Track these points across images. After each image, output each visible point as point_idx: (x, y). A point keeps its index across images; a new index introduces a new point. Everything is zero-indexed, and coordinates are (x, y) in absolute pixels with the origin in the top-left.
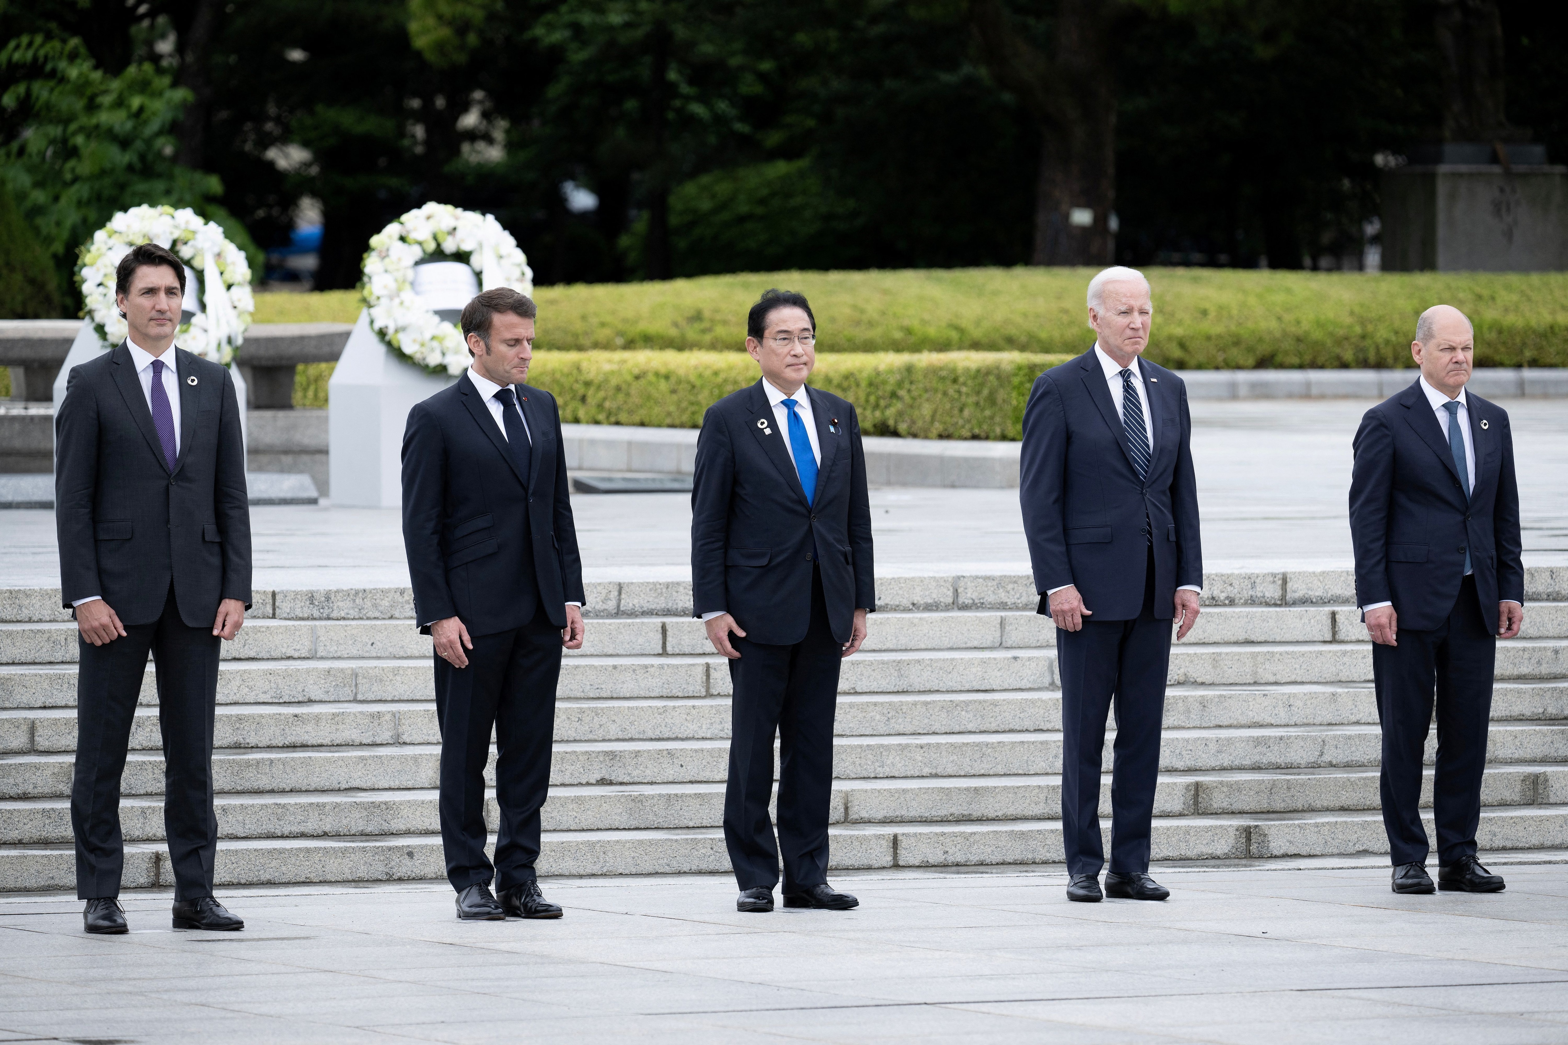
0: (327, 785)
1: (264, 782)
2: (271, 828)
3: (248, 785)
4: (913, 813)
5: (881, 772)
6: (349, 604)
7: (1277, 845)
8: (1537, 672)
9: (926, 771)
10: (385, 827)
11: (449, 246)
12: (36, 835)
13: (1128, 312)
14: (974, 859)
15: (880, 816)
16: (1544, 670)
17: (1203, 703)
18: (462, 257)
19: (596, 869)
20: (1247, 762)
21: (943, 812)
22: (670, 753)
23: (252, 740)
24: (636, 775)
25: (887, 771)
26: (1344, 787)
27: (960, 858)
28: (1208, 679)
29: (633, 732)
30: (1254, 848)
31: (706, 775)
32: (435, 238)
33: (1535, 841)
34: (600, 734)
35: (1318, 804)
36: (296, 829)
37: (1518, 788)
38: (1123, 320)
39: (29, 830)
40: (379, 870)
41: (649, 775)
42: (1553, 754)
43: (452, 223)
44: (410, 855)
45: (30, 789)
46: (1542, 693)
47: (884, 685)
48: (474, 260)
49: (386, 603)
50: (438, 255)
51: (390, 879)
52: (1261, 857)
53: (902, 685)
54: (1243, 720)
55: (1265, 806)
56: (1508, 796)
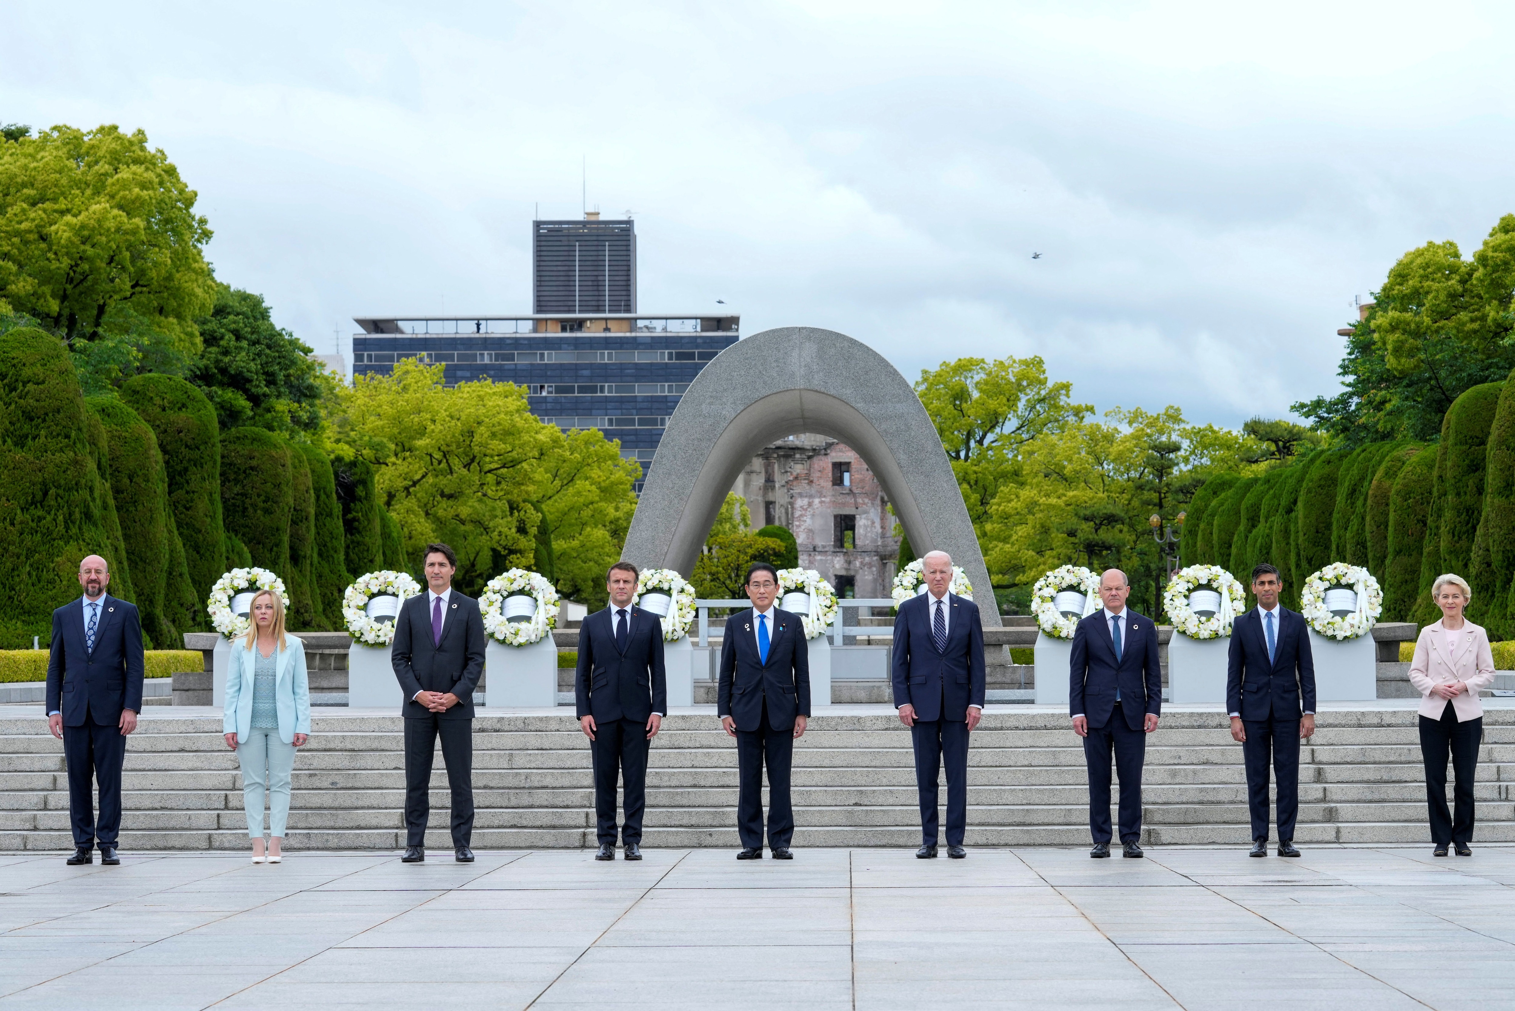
0: (717, 804)
1: (685, 802)
2: (665, 822)
3: (677, 803)
4: (994, 821)
5: (1000, 802)
6: (815, 723)
7: (1165, 838)
8: (1399, 760)
9: (1024, 802)
10: (722, 823)
11: (1343, 581)
12: (549, 823)
13: (934, 572)
14: (1002, 842)
15: (977, 822)
16: (1403, 759)
17: (1195, 772)
18: (1350, 587)
19: (805, 843)
20: (1196, 800)
21: (1010, 821)
22: (890, 791)
23: (702, 783)
24: (873, 801)
25: (1004, 801)
26: (1225, 812)
27: (995, 842)
28: (1219, 761)
29: (894, 782)
30: (1152, 839)
31: (910, 802)
32: (1336, 578)
33: (1307, 839)
34: (878, 782)
35: (1211, 820)
36: (677, 823)
37: (1321, 813)
38: (932, 576)
39: (546, 821)
40: (695, 841)
41: (880, 801)
42: (1363, 798)
43: (1346, 571)
44: (711, 835)
45: (570, 803)
46: (1379, 770)
47: (1046, 762)
48: (1355, 588)
49: (833, 723)
50: (1338, 585)
51: (700, 846)
52: (1156, 844)
53: (1056, 762)
54: (1216, 781)
55: (1182, 820)
56: (1316, 817)
